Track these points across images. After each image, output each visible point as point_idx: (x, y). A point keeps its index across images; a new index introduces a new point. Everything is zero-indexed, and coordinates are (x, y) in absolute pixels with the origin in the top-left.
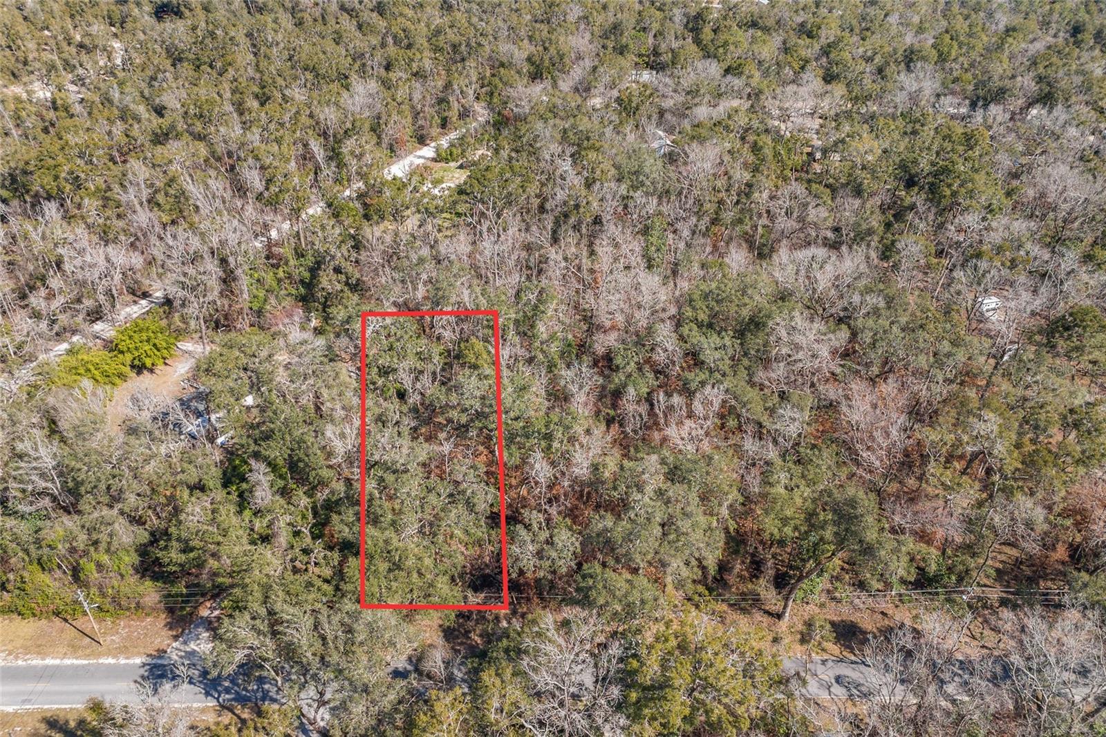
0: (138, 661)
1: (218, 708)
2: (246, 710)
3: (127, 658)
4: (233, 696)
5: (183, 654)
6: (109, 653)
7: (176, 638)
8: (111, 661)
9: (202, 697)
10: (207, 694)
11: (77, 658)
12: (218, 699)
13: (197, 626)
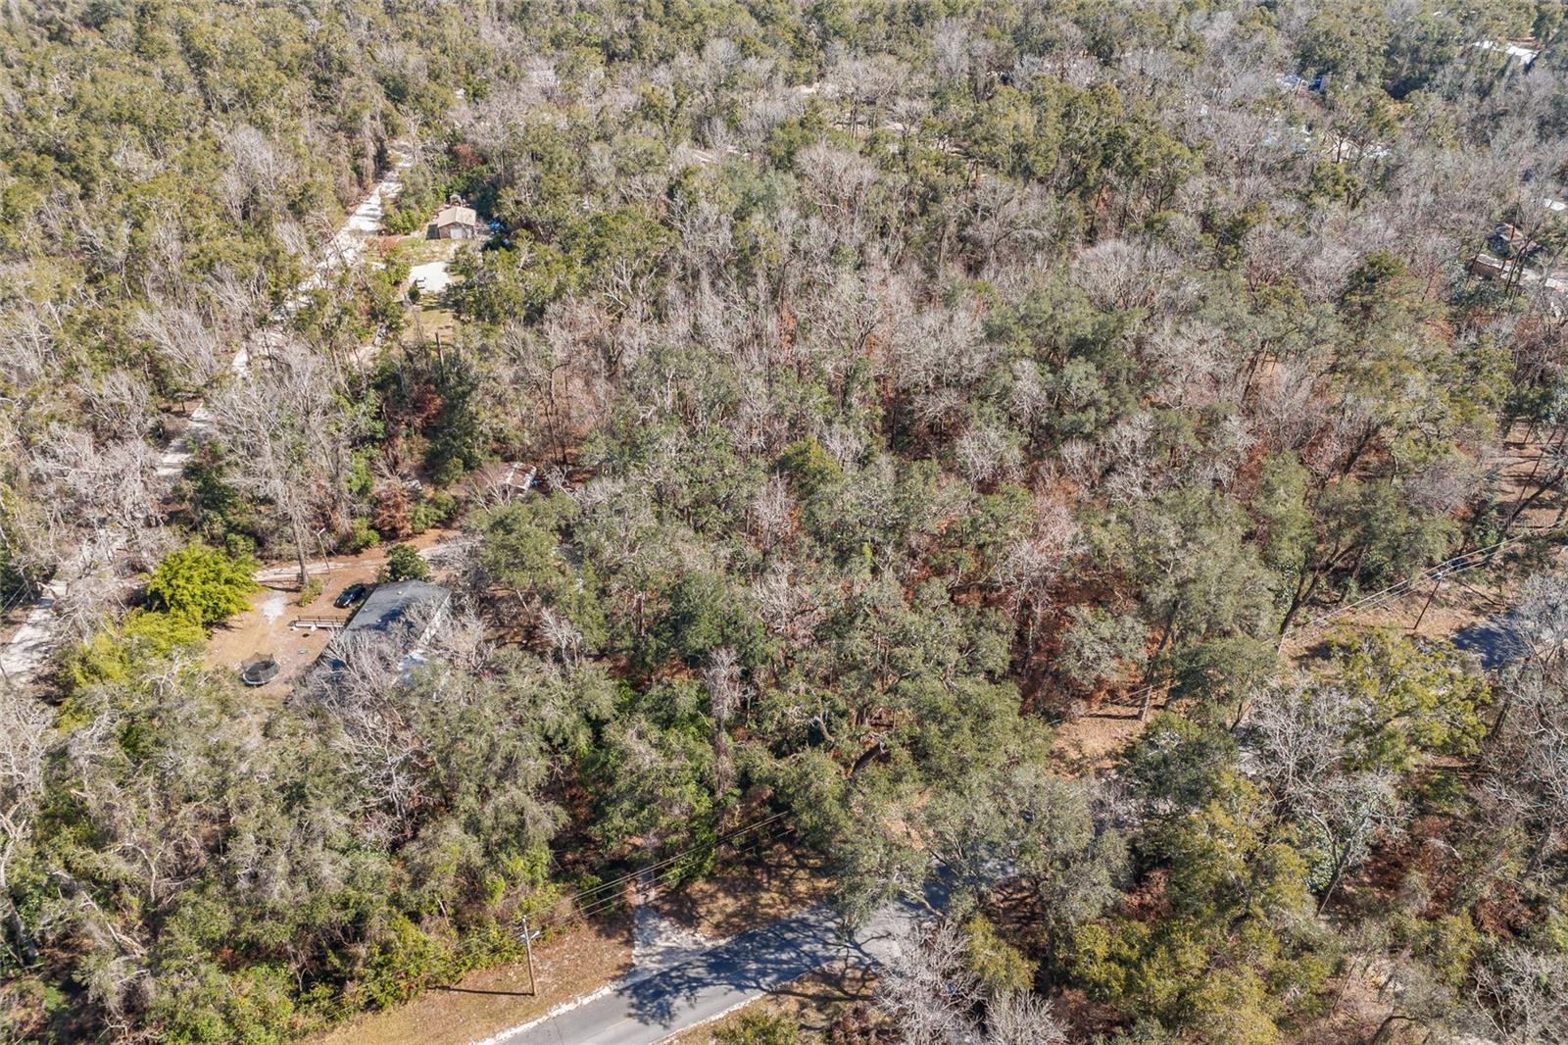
0: (606, 991)
1: (770, 997)
2: (807, 984)
3: (587, 995)
4: (775, 976)
5: (659, 957)
6: (554, 1000)
7: (629, 943)
8: (565, 1008)
9: (737, 993)
10: (741, 988)
11: (515, 1026)
12: (759, 987)
13: (643, 919)
